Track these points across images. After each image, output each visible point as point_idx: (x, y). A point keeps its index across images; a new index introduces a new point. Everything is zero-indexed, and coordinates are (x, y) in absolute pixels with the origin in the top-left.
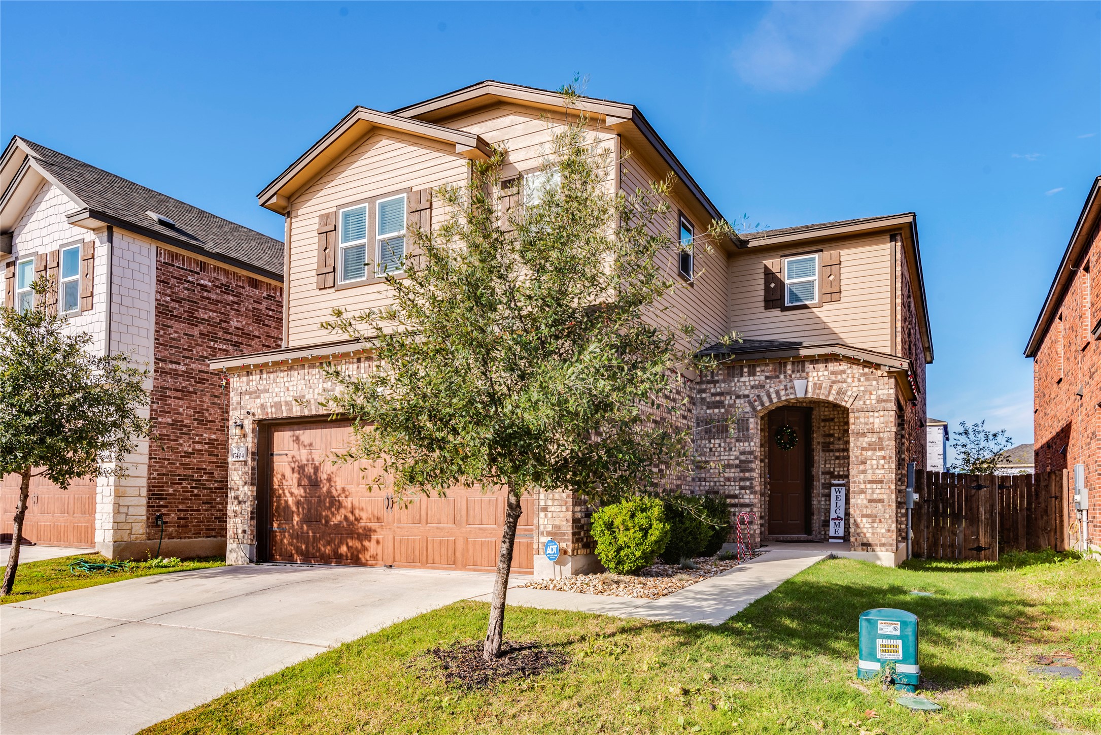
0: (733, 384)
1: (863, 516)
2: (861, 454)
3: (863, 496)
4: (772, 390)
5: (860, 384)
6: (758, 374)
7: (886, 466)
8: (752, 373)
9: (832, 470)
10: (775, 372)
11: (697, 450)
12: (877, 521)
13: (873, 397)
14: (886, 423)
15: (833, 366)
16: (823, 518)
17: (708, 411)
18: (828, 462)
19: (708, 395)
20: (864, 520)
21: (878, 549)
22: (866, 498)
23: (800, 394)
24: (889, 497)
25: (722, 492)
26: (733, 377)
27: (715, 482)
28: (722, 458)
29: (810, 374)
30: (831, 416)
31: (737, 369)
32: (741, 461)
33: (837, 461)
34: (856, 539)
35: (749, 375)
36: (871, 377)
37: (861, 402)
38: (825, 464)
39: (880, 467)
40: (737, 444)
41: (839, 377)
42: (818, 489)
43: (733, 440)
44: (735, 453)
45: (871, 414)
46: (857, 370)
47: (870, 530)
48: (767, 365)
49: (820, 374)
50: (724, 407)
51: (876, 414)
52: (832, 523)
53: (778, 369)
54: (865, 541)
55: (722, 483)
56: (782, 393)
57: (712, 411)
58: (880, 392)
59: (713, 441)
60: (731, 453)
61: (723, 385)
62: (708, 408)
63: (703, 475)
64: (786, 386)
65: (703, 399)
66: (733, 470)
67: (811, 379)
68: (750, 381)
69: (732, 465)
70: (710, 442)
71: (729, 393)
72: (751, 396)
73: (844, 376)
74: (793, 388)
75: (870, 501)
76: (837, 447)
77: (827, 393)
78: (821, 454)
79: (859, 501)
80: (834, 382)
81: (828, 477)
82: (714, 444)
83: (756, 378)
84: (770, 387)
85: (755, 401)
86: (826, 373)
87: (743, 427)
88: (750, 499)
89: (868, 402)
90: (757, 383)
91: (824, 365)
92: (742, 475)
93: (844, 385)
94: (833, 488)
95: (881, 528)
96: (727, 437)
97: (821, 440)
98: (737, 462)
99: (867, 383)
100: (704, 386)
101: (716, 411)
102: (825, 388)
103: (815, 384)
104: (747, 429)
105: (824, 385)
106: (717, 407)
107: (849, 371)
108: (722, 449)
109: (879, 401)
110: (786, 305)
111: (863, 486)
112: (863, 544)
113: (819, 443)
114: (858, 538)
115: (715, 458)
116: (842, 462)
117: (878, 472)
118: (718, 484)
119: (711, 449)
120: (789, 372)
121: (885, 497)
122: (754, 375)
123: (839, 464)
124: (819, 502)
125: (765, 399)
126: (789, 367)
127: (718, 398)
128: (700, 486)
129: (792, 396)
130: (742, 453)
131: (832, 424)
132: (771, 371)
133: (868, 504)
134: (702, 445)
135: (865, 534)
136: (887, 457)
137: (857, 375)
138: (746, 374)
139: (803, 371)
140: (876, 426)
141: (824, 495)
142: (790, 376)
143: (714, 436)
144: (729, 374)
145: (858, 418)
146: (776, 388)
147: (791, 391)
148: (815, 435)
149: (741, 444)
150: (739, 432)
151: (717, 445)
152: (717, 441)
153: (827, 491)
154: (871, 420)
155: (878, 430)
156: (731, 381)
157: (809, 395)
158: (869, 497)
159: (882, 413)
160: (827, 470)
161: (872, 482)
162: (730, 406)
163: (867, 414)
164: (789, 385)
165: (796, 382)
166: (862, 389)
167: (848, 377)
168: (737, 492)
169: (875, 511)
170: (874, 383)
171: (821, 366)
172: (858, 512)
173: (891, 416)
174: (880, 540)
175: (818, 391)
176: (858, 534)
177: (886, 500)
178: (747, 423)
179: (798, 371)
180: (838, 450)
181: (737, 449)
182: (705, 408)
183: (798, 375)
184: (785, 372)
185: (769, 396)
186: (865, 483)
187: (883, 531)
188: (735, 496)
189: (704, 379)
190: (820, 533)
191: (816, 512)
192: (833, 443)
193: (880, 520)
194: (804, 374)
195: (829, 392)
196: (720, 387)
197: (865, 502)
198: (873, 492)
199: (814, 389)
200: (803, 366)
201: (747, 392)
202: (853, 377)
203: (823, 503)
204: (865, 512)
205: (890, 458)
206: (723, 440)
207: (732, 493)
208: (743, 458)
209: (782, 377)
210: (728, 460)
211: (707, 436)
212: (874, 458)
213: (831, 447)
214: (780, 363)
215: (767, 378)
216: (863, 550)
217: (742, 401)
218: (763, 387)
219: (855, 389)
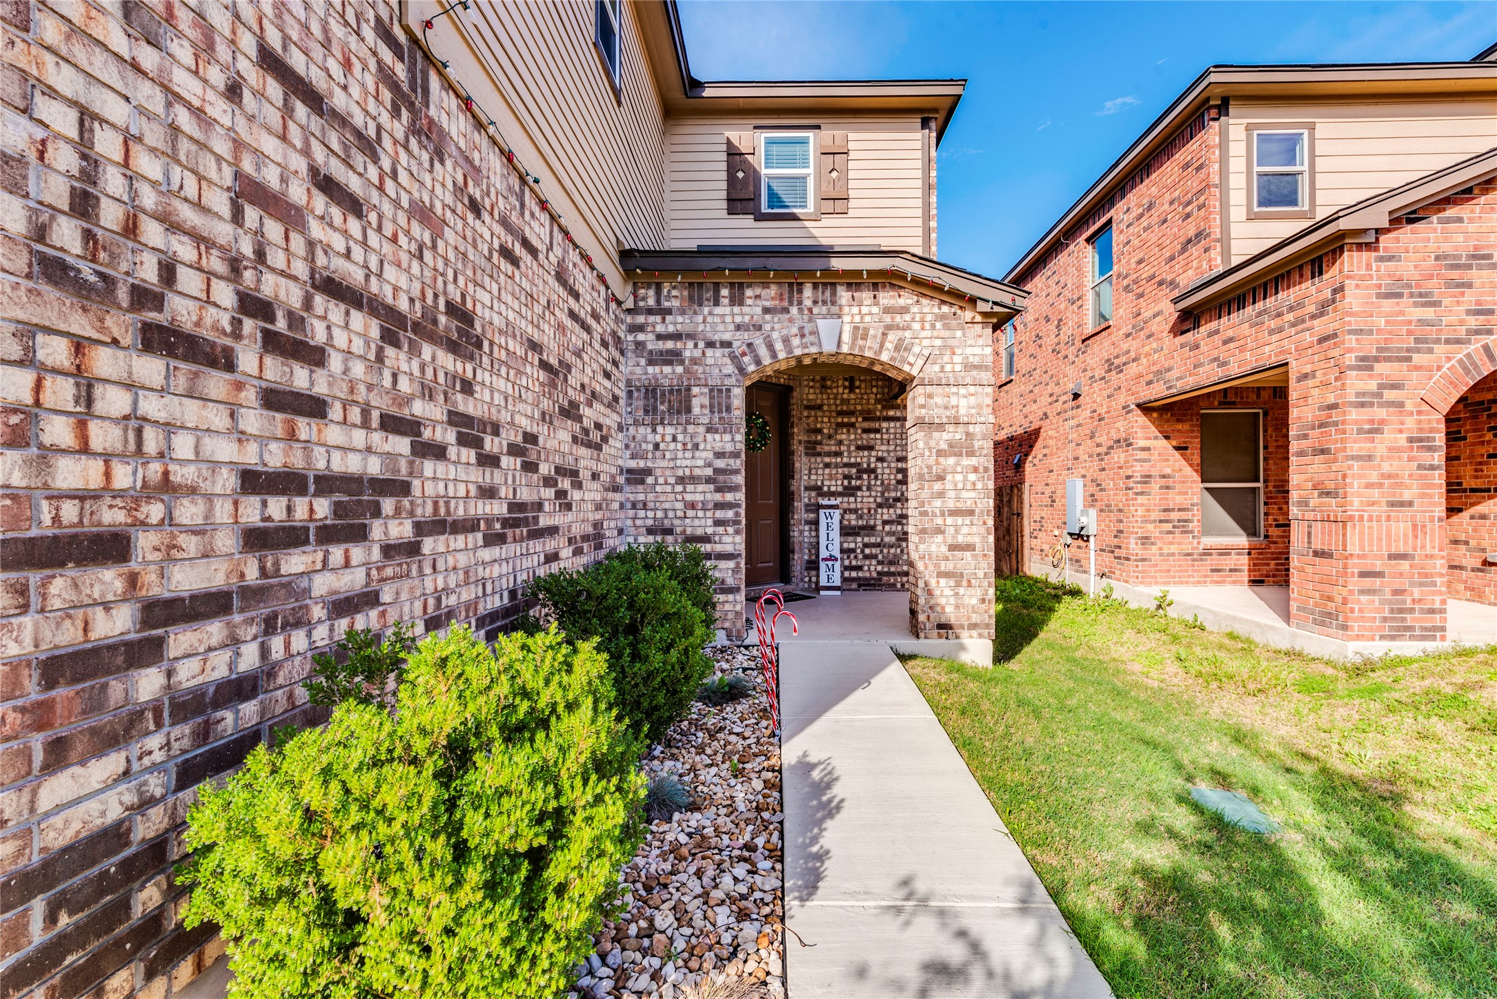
0: (700, 319)
1: (941, 575)
2: (937, 463)
3: (940, 538)
4: (775, 335)
5: (935, 334)
6: (749, 302)
7: (979, 485)
8: (737, 300)
9: (819, 483)
10: (781, 300)
11: (627, 446)
12: (965, 583)
13: (957, 359)
14: (980, 406)
15: (887, 297)
16: (806, 557)
17: (650, 369)
18: (813, 471)
19: (651, 337)
20: (943, 582)
21: (964, 634)
22: (945, 542)
23: (829, 347)
24: (984, 539)
25: (679, 530)
26: (700, 305)
27: (666, 510)
28: (679, 463)
29: (846, 309)
30: (819, 402)
31: (708, 291)
32: (717, 471)
33: (827, 471)
34: (928, 617)
35: (733, 302)
36: (954, 323)
37: (937, 368)
38: (810, 474)
39: (969, 486)
40: (709, 436)
41: (898, 318)
42: (800, 513)
43: (701, 429)
44: (704, 454)
45: (954, 389)
46: (929, 307)
47: (952, 600)
48: (766, 285)
49: (865, 310)
50: (682, 362)
51: (962, 391)
52: (822, 565)
53: (786, 296)
54: (943, 621)
55: (680, 514)
56: (796, 342)
57: (657, 369)
58: (969, 351)
59: (660, 429)
60: (697, 454)
61: (680, 319)
62: (651, 362)
63: (641, 497)
64: (802, 328)
65: (639, 345)
66: (700, 488)
67: (847, 319)
68: (733, 315)
69: (699, 477)
70: (654, 431)
71: (691, 336)
72: (736, 344)
73: (907, 317)
74: (815, 333)
75: (953, 548)
76: (826, 448)
77: (877, 346)
78: (804, 459)
79: (934, 548)
80: (889, 327)
81: (813, 494)
82: (663, 436)
83: (745, 309)
84: (773, 329)
85: (744, 354)
86: (875, 310)
87: (719, 404)
88: (735, 544)
89: (948, 368)
90: (747, 319)
91: (871, 294)
92: (718, 497)
93: (908, 334)
94: (822, 512)
95: (971, 596)
96: (688, 422)
97: (803, 437)
98: (709, 472)
99: (947, 334)
100: (641, 319)
101: (667, 369)
102: (875, 337)
103: (856, 328)
104: (729, 409)
105: (872, 332)
106: (670, 363)
107: (915, 309)
108: (680, 446)
109: (968, 367)
110: (763, 211)
111: (939, 521)
112: (940, 626)
113: (800, 442)
114: (932, 615)
115: (664, 464)
116: (834, 471)
117: (965, 494)
118: (671, 514)
119: (656, 446)
120: (808, 303)
121: (976, 540)
122: (741, 304)
123: (830, 475)
124: (801, 532)
125: (763, 352)
126: (808, 292)
127: (670, 345)
128: (634, 519)
129: (814, 350)
130: (719, 455)
131: (819, 413)
132: (773, 299)
133: (949, 554)
134: (639, 437)
135: (943, 608)
136: (981, 469)
137: (929, 318)
138: (726, 301)
139: (833, 303)
140: (962, 411)
141: (808, 522)
142: (810, 310)
143: (662, 419)
144: (691, 298)
145: (930, 396)
146: (784, 332)
147: (813, 338)
148: (796, 430)
149: (717, 437)
150: (712, 412)
151: (668, 438)
152: (670, 430)
153: (812, 516)
154: (954, 401)
155: (966, 419)
156: (695, 313)
157: (845, 349)
158: (950, 541)
159: (972, 389)
160: (813, 483)
161: (955, 513)
162: (694, 361)
163: (947, 389)
164: (808, 328)
165: (820, 322)
166: (938, 342)
167: (913, 320)
168: (710, 531)
169: (960, 565)
170: (959, 333)
171: (866, 296)
172: (931, 568)
173: (987, 394)
174: (969, 618)
175: (860, 342)
176: (931, 608)
177: (978, 546)
178: (729, 397)
179: (824, 302)
180: (829, 454)
181: (708, 447)
182: (643, 362)
183: (824, 309)
184: (800, 303)
185: (770, 347)
186: (943, 514)
187: (974, 601)
188: (706, 539)
189: (641, 304)
190: (802, 580)
191: (797, 548)
192: (820, 443)
193: (969, 581)
194: (835, 309)
195: (882, 346)
196: (675, 324)
197: (944, 549)
198: (957, 532)
199: (854, 339)
200: (834, 294)
201: (727, 337)
202: (923, 321)
203: (806, 534)
204: (943, 568)
205: (986, 470)
206: (680, 428)
207: (699, 532)
208: (720, 463)
209: (794, 310)
210: (691, 468)
211: (648, 419)
212: (959, 469)
213: (819, 448)
214: (791, 285)
215: (766, 310)
216: (940, 636)
217: (718, 352)
218: (759, 328)
219: (926, 343)
